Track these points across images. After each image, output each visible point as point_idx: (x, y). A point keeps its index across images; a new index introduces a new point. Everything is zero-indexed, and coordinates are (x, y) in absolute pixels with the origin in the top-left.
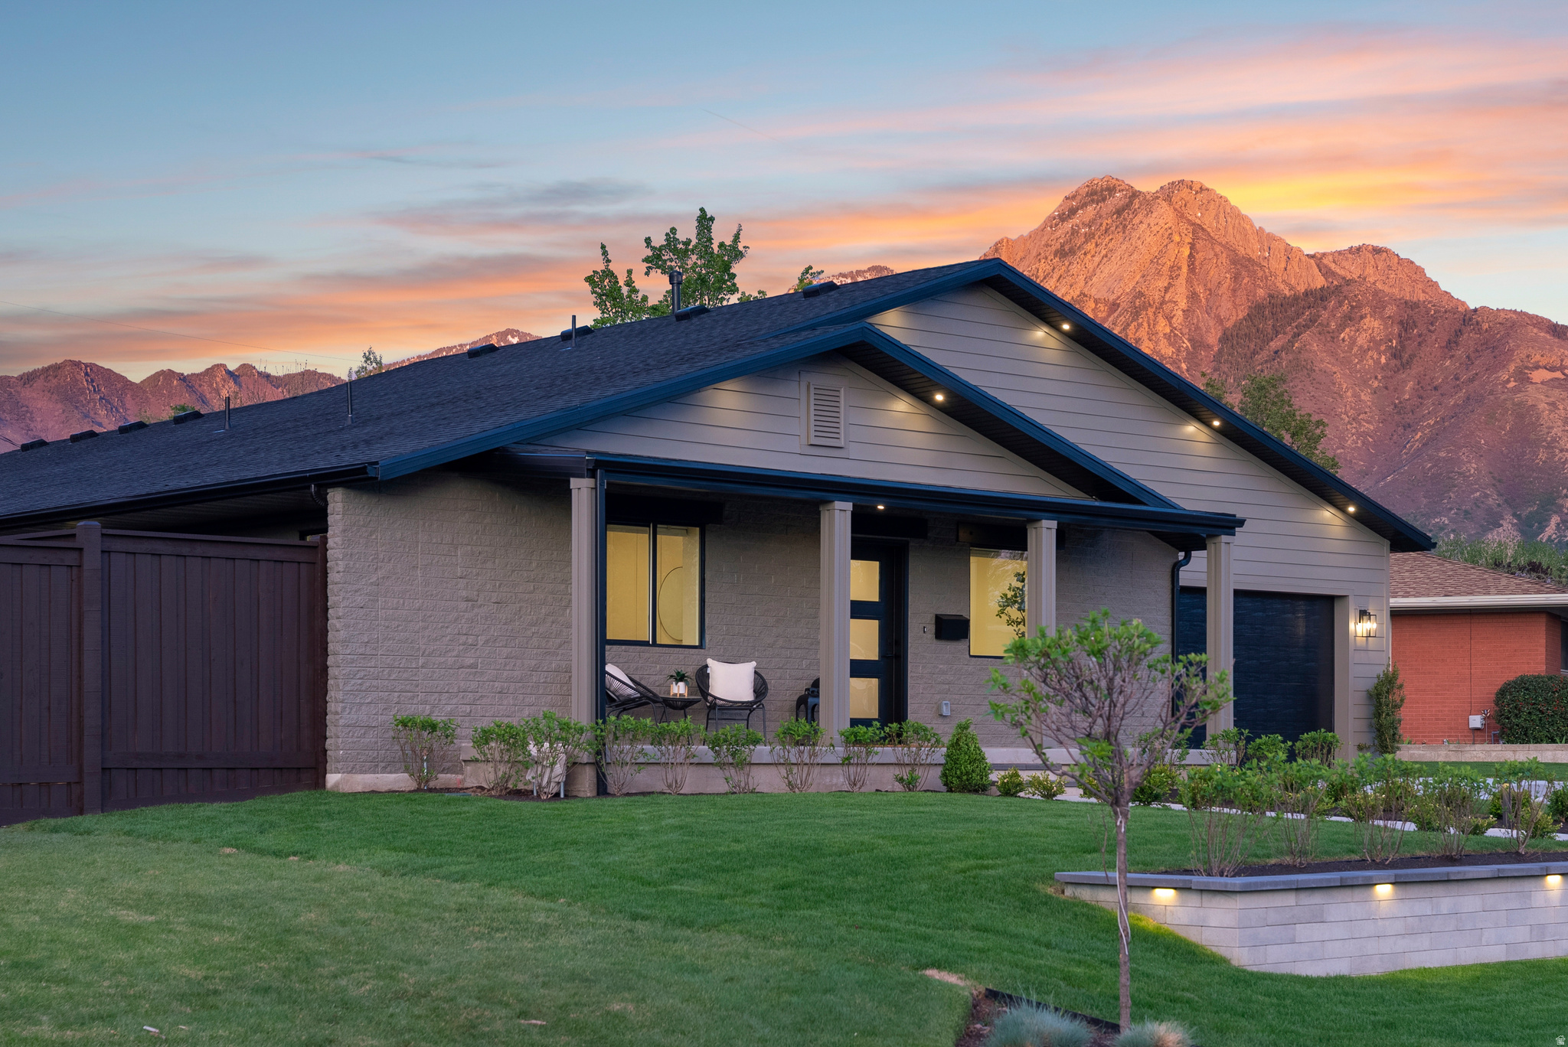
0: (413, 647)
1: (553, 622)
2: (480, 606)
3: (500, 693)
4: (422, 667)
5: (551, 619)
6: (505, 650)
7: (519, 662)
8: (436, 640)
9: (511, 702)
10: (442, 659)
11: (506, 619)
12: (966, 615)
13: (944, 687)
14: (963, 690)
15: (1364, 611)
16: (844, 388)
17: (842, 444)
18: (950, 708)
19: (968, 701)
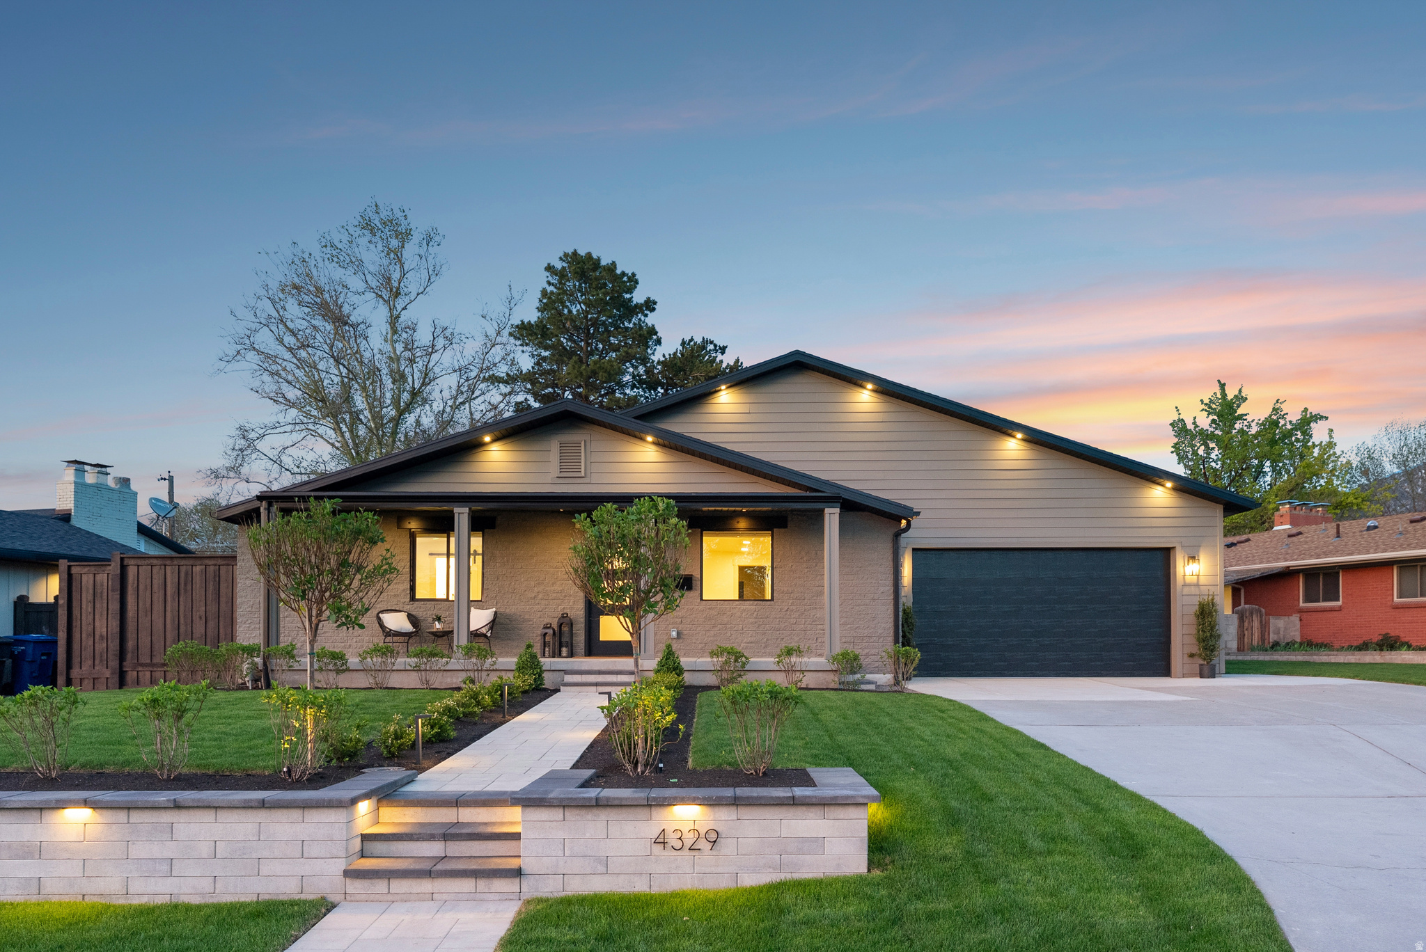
12: (696, 574)
13: (677, 620)
14: (694, 621)
15: (1193, 558)
16: (585, 441)
17: (583, 475)
18: (679, 634)
19: (699, 629)
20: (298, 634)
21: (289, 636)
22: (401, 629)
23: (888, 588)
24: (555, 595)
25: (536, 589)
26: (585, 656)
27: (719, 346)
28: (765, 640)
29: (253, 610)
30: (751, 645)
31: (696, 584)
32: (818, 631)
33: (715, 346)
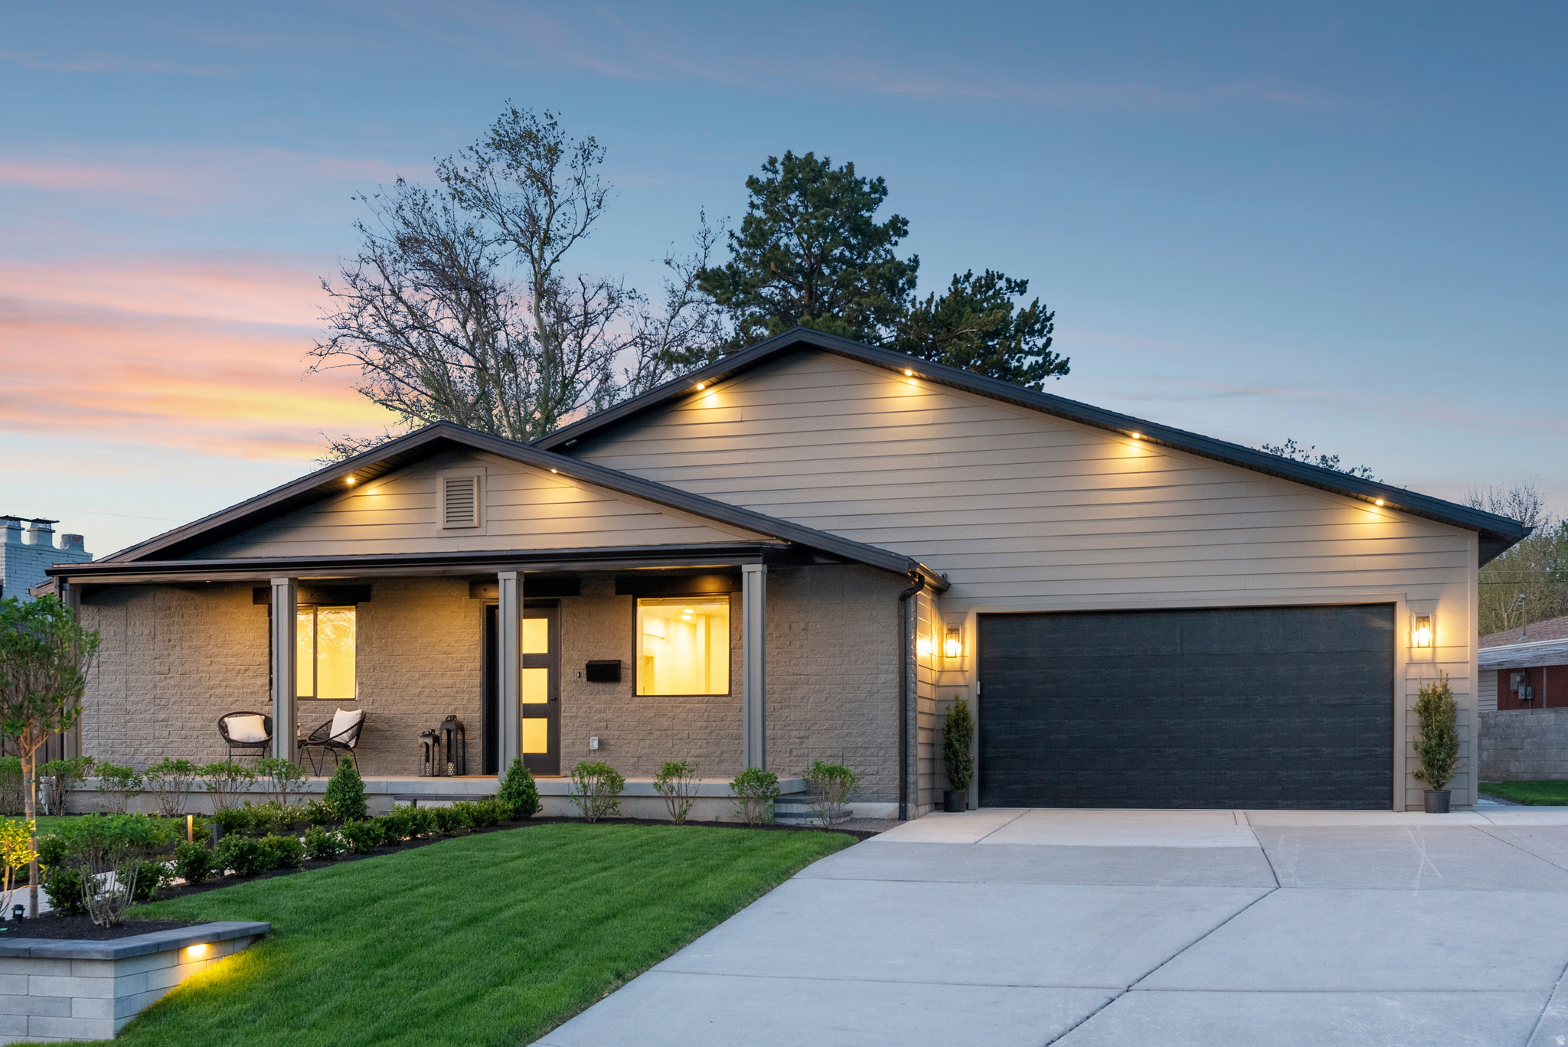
0: (122, 709)
1: (226, 686)
2: (171, 678)
3: (184, 738)
4: (129, 722)
5: (224, 684)
6: (189, 708)
7: (200, 715)
8: (138, 703)
9: (194, 745)
10: (141, 716)
11: (190, 685)
12: (627, 660)
13: (601, 724)
14: (624, 726)
15: (1423, 618)
16: (479, 478)
17: (475, 523)
18: (600, 743)
19: (630, 736)
20: (141, 745)
21: (131, 746)
22: (249, 737)
23: (891, 676)
24: (444, 690)
25: (420, 682)
26: (483, 774)
27: (1015, 282)
28: (719, 752)
29: (92, 713)
30: (700, 759)
31: (626, 673)
32: (792, 740)
33: (1009, 281)
